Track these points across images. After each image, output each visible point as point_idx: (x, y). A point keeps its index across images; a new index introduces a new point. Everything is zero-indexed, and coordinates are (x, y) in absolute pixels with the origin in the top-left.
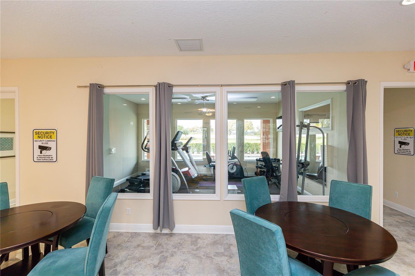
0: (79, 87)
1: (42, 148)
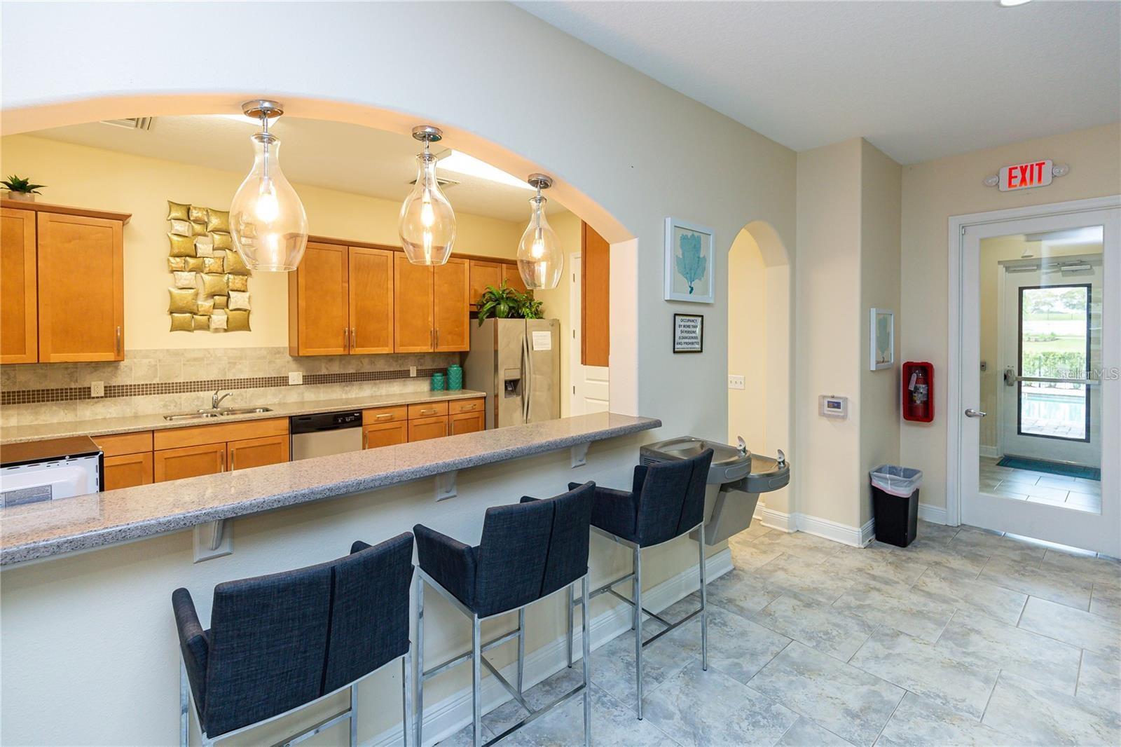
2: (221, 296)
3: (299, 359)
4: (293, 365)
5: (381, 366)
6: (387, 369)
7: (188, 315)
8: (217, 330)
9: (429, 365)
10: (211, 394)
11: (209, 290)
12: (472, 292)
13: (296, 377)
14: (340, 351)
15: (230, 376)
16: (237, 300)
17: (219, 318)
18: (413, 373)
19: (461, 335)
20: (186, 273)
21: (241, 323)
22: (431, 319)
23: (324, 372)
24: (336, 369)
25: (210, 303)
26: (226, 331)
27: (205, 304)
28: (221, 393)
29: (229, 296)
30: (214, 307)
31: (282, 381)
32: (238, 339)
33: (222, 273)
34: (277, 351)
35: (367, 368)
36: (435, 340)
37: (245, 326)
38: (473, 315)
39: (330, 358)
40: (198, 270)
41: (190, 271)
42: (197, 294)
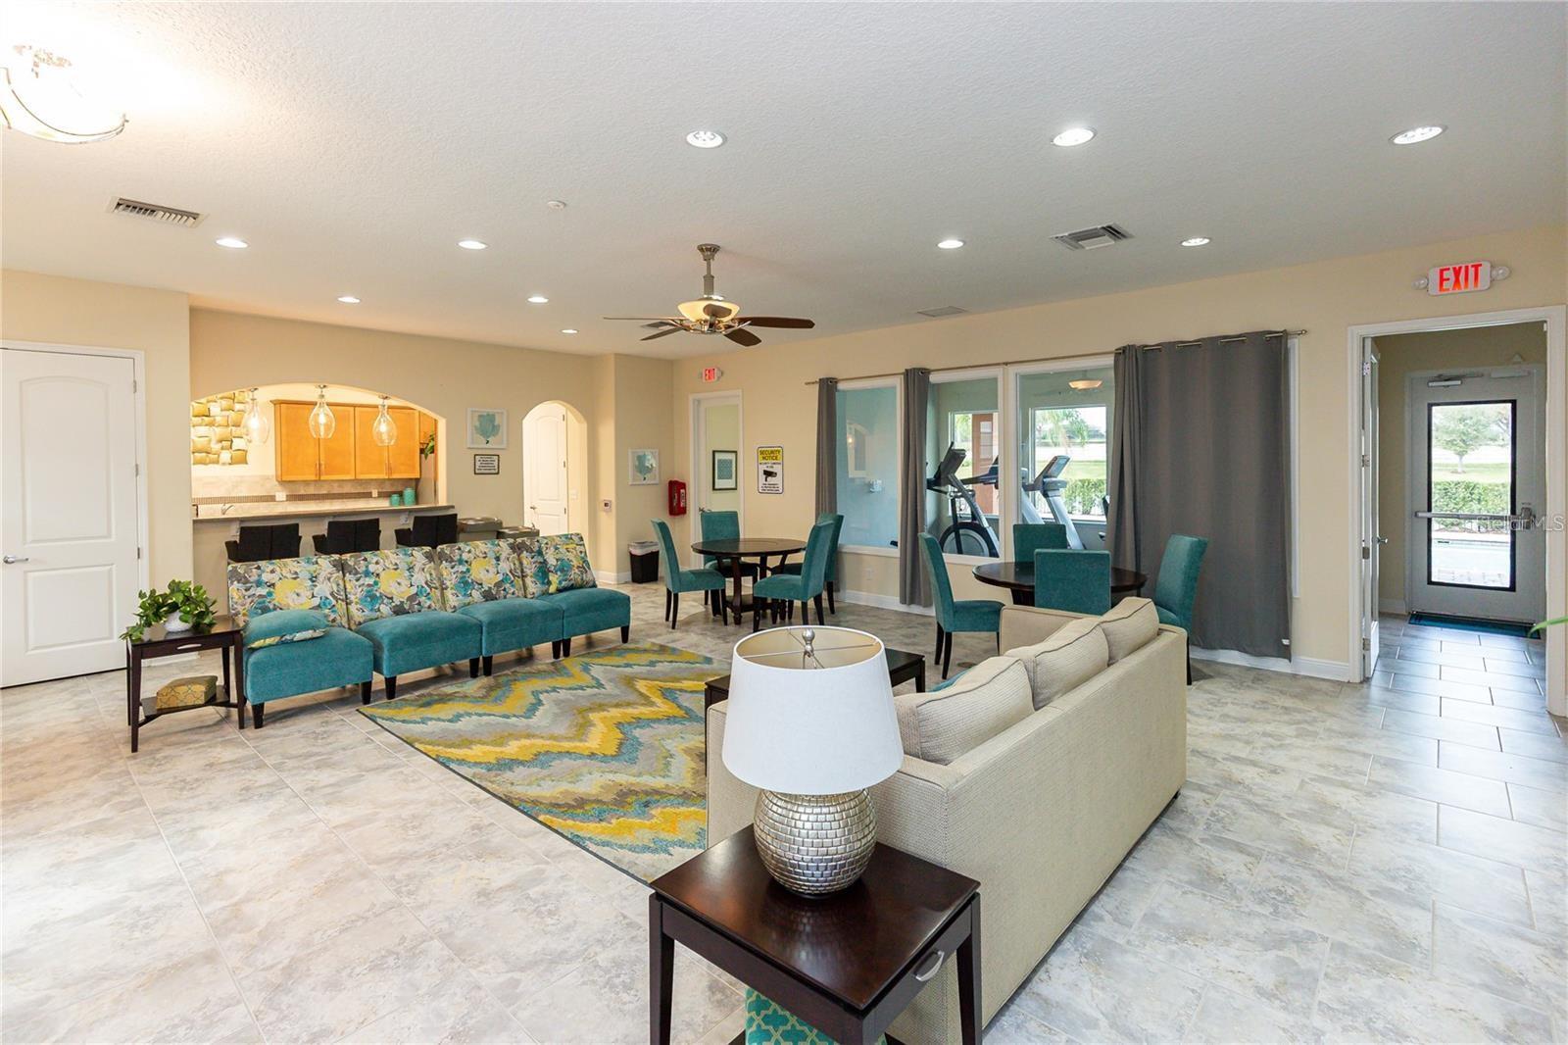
0: (807, 384)
1: (768, 474)
2: (227, 441)
3: (283, 483)
4: (279, 488)
5: (347, 489)
6: (353, 491)
7: (204, 454)
8: (224, 464)
9: (388, 488)
10: (220, 506)
11: (218, 437)
12: (422, 434)
13: (281, 495)
14: (313, 478)
15: (233, 495)
16: (238, 444)
17: (226, 456)
18: (375, 494)
19: (414, 467)
20: (203, 428)
21: (241, 459)
22: (386, 454)
23: (302, 492)
24: (311, 490)
25: (220, 445)
26: (230, 464)
27: (216, 447)
28: (227, 506)
29: (232, 441)
30: (222, 448)
31: (271, 499)
32: (239, 469)
33: (228, 426)
34: (268, 478)
35: (336, 490)
36: (390, 470)
37: (244, 461)
38: (422, 451)
39: (306, 483)
40: (211, 424)
41: (206, 425)
42: (210, 441)
